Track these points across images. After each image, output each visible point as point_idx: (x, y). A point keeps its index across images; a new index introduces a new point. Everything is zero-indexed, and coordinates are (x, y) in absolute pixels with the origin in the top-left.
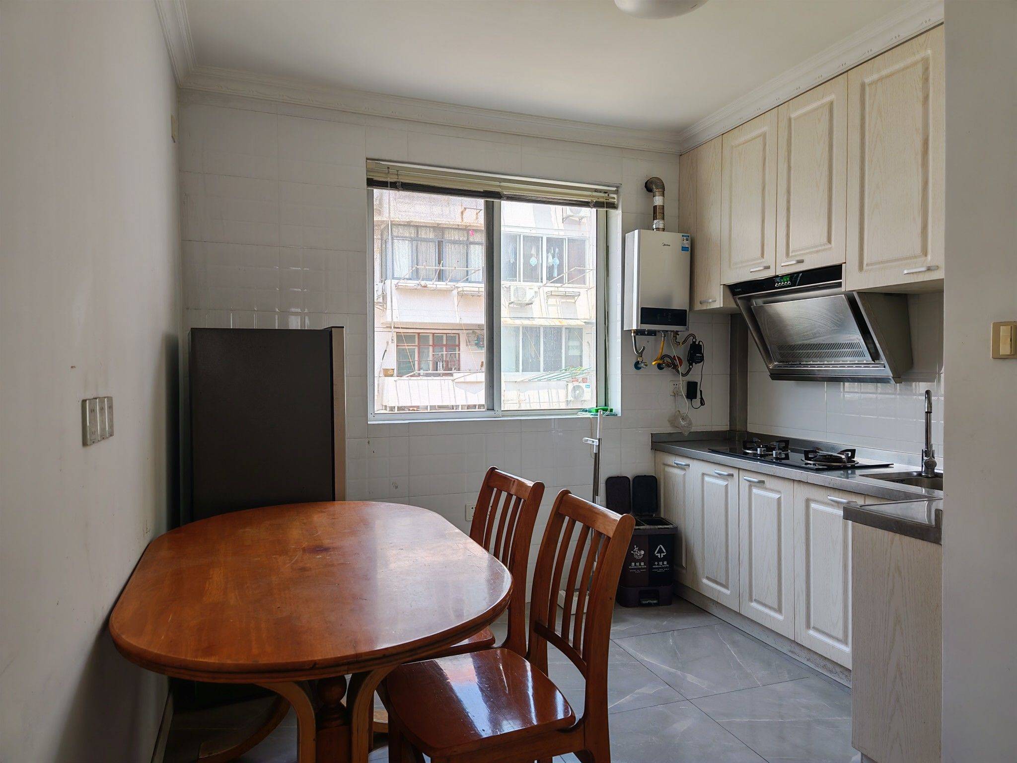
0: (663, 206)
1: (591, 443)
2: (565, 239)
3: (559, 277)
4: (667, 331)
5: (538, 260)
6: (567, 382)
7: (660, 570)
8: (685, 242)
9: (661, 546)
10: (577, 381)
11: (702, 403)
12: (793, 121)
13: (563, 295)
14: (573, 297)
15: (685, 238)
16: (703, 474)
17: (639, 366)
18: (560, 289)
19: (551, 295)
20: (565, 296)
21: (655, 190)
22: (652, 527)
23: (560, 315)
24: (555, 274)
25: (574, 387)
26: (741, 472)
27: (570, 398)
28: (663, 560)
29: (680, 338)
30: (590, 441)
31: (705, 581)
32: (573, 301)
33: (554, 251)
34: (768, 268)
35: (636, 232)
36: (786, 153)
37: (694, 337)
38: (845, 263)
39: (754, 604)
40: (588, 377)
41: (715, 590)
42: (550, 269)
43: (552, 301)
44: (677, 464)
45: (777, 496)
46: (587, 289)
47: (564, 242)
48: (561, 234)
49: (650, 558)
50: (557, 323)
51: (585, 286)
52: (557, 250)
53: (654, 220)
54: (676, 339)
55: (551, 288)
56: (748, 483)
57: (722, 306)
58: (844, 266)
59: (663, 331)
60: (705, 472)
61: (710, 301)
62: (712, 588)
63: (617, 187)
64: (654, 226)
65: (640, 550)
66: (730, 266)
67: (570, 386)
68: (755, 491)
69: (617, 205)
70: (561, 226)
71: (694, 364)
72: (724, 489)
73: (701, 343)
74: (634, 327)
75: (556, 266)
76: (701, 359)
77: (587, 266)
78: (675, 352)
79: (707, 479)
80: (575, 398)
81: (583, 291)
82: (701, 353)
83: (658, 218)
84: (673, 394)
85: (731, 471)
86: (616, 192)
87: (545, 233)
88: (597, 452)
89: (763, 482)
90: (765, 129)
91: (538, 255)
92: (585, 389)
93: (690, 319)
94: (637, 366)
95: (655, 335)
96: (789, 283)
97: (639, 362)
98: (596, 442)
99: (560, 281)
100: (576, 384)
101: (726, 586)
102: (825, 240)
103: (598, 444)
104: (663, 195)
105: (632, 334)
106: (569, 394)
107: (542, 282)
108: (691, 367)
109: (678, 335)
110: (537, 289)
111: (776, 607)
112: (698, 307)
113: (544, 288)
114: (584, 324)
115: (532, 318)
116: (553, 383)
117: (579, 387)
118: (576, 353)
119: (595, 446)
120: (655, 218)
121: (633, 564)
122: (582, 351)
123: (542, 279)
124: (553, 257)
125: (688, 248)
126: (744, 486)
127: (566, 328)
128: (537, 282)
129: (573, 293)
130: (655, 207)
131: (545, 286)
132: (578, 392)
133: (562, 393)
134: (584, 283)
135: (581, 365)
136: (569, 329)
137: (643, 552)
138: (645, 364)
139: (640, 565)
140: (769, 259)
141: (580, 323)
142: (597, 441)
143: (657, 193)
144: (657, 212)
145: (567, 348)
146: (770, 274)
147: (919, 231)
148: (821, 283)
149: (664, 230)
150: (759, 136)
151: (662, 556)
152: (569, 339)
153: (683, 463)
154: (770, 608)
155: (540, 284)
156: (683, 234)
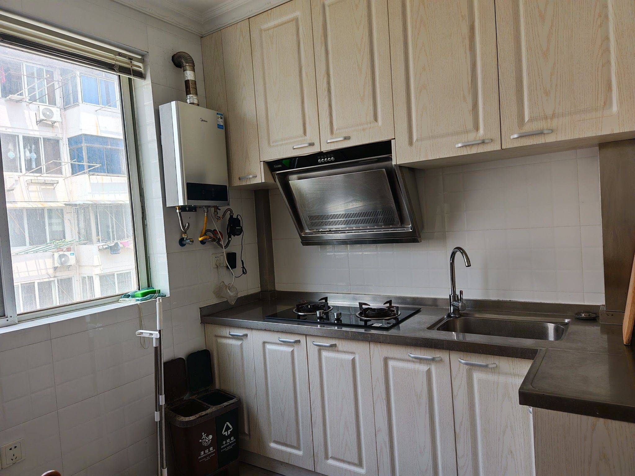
0: (195, 81)
1: (147, 336)
2: (41, 138)
3: (37, 168)
4: (209, 207)
5: (16, 154)
6: (53, 252)
7: (228, 448)
8: (220, 120)
9: (228, 423)
10: (62, 250)
11: (244, 272)
12: (327, 8)
13: (42, 183)
14: (53, 184)
15: (219, 116)
16: (264, 343)
17: (184, 243)
18: (39, 178)
19: (32, 183)
20: (45, 184)
21: (185, 64)
22: (219, 407)
23: (41, 199)
24: (34, 165)
25: (60, 256)
26: (309, 339)
27: (57, 265)
28: (229, 437)
29: (220, 214)
30: (146, 333)
31: (273, 445)
32: (53, 187)
33: (31, 147)
34: (312, 144)
35: (173, 104)
36: (323, 38)
37: (231, 212)
38: (395, 139)
39: (331, 462)
40: (72, 247)
41: (286, 452)
42: (29, 162)
43: (33, 188)
44: (232, 335)
45: (351, 357)
46: (64, 178)
47: (40, 140)
48: (37, 134)
49: (219, 439)
50: (40, 205)
51: (62, 175)
52: (33, 146)
53: (187, 95)
54: (217, 214)
55: (31, 177)
56: (317, 348)
57: (263, 181)
58: (393, 141)
59: (206, 206)
60: (266, 340)
61: (251, 176)
62: (282, 451)
63: (143, 56)
64: (188, 101)
65: (207, 436)
66: (269, 143)
67: (56, 255)
68: (324, 354)
69: (145, 75)
70: (36, 127)
71: (232, 236)
72: (290, 355)
73: (239, 217)
74: (181, 203)
75: (33, 160)
76: (241, 231)
77: (63, 160)
78: (216, 226)
79: (268, 346)
80: (62, 264)
81: (61, 180)
82: (240, 226)
83: (191, 92)
84: (216, 266)
85: (297, 338)
86: (142, 61)
87: (21, 133)
88: (158, 345)
89: (335, 345)
90: (298, 14)
91: (15, 149)
92: (70, 256)
93: (231, 195)
94: (182, 242)
95: (196, 211)
96: (333, 159)
97: (183, 238)
98: (156, 334)
99: (40, 171)
100: (61, 253)
101: (298, 448)
102: (372, 119)
103: (158, 337)
104: (194, 70)
105: (178, 211)
106: (56, 262)
107: (21, 172)
108: (230, 239)
109: (220, 209)
110: (17, 178)
111: (356, 461)
112: (236, 183)
113: (24, 177)
114: (64, 205)
115: (14, 202)
116: (40, 254)
117: (64, 255)
118: (59, 228)
119: (154, 339)
120: (188, 93)
121: (202, 453)
122: (64, 227)
123: (21, 169)
124: (30, 152)
125: (223, 126)
126: (313, 351)
127: (48, 210)
128: (17, 171)
129: (51, 181)
130: (187, 82)
131: (24, 175)
132: (63, 259)
133: (49, 262)
134: (61, 173)
135: (64, 238)
136: (50, 210)
137: (211, 437)
138: (191, 240)
139: (209, 451)
140: (312, 136)
141: (61, 205)
142: (157, 332)
143: (188, 67)
144: (189, 87)
145: (50, 224)
146: (315, 150)
147: (471, 107)
148: (369, 158)
149: (198, 105)
150: (292, 21)
151: (229, 433)
152: (50, 218)
153: (241, 334)
154: (349, 463)
155: (19, 174)
156: (218, 112)
